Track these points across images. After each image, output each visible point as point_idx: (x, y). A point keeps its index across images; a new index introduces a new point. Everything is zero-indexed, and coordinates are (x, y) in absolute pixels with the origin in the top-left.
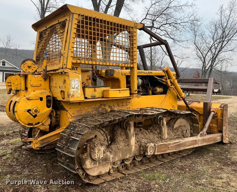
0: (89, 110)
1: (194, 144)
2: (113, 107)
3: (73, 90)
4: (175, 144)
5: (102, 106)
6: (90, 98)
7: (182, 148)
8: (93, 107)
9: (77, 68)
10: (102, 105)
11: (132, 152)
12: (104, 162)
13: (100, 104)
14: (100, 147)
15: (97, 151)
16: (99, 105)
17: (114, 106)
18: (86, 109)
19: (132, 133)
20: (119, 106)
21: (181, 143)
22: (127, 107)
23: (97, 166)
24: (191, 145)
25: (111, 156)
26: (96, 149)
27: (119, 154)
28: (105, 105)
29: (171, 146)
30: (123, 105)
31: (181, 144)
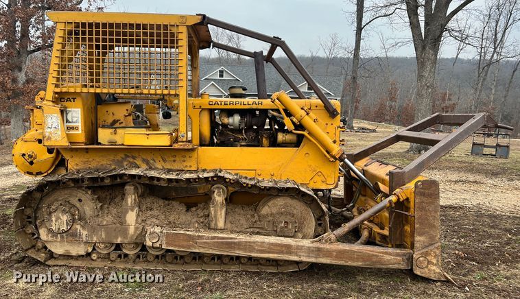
0: (104, 163)
1: (282, 252)
2: (152, 161)
3: (49, 130)
4: (216, 240)
5: (128, 159)
6: (107, 144)
7: (237, 253)
8: (112, 158)
9: (74, 99)
10: (128, 157)
11: (129, 236)
12: (71, 238)
13: (126, 155)
14: (60, 215)
15: (54, 219)
16: (123, 156)
17: (154, 160)
18: (98, 159)
19: (130, 205)
20: (164, 161)
21: (236, 241)
22: (185, 164)
23: (58, 240)
24: (269, 253)
25: (84, 233)
26: (53, 216)
27: (100, 233)
28: (134, 158)
29: (205, 241)
30: (174, 161)
31: (235, 243)
